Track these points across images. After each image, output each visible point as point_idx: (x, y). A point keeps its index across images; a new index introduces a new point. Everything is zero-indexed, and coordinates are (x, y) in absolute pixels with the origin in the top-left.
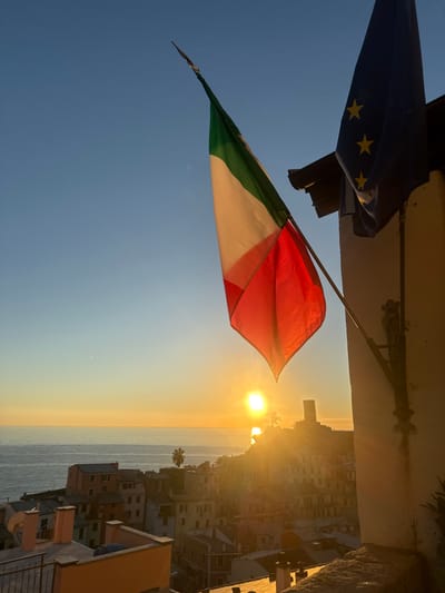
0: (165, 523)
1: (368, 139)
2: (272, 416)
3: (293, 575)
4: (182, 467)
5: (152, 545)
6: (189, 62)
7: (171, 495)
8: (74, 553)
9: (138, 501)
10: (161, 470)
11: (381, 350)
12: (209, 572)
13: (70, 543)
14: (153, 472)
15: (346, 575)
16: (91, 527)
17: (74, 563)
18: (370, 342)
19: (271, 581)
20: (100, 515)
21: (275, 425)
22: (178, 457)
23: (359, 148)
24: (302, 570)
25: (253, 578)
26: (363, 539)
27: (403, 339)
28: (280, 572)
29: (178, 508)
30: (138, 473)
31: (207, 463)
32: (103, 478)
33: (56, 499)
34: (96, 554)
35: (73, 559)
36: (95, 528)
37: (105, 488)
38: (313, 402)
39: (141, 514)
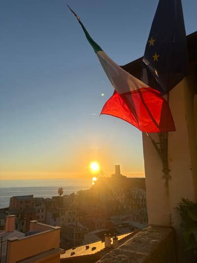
0: (55, 220)
1: (157, 55)
2: (102, 172)
3: (112, 239)
4: (62, 195)
5: (52, 230)
6: (76, 15)
7: (57, 208)
8: (16, 235)
9: (42, 211)
10: (53, 197)
11: (157, 145)
12: (75, 240)
13: (13, 231)
14: (49, 199)
15: (145, 238)
16: (21, 224)
17: (16, 240)
18: (153, 141)
19: (102, 242)
20: (25, 218)
21: (103, 176)
22: (61, 191)
23: (153, 58)
24: (115, 237)
25: (93, 242)
26: (149, 223)
27: (167, 140)
28: (106, 238)
29: (61, 214)
30: (43, 199)
31: (73, 193)
32: (26, 202)
33: (4, 212)
34: (26, 236)
35: (16, 238)
36: (23, 224)
37: (27, 206)
38: (119, 166)
39: (44, 217)
